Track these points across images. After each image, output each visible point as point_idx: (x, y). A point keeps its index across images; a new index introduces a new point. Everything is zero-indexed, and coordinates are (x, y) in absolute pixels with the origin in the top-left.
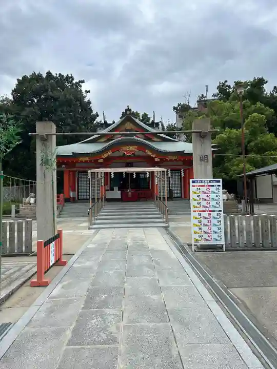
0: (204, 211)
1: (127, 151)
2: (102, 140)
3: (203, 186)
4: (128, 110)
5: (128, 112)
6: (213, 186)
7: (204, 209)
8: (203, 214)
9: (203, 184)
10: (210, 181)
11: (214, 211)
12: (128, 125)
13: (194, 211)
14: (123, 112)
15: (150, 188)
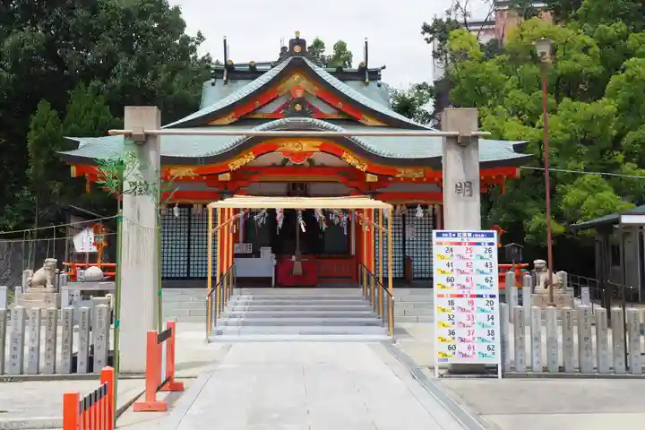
0: (460, 296)
1: (292, 154)
2: (226, 121)
3: (459, 244)
4: (298, 42)
5: (297, 49)
6: (479, 244)
7: (460, 292)
8: (458, 302)
9: (458, 240)
10: (473, 233)
11: (481, 296)
12: (297, 82)
13: (439, 296)
14: (284, 49)
15: (353, 253)
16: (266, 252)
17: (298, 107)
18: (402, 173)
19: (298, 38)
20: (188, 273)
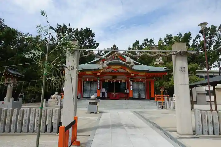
1: (114, 69)
17: (116, 58)
18: (140, 74)
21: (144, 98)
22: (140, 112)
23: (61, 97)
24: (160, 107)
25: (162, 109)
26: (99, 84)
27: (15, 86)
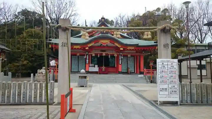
1: (103, 43)
5: (103, 20)
14: (100, 20)
15: (116, 66)
16: (96, 66)
18: (129, 48)
19: (103, 17)
20: (78, 71)
21: (133, 72)
22: (128, 85)
23: (49, 71)
24: (149, 81)
25: (152, 83)
26: (87, 59)
27: (3, 61)
